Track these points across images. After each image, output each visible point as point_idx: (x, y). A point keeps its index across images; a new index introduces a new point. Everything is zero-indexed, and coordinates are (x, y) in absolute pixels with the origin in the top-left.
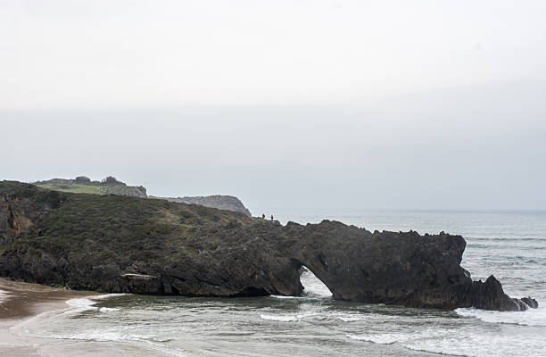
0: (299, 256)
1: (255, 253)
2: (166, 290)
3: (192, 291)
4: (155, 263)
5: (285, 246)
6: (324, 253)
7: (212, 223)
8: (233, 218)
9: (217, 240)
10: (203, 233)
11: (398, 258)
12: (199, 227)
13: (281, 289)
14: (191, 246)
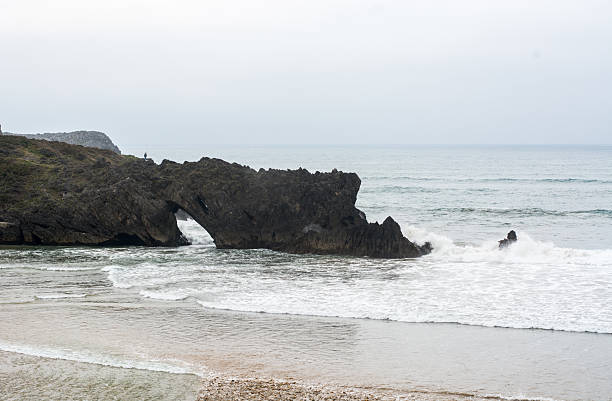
0: (176, 198)
1: (126, 195)
2: (26, 239)
3: (56, 239)
4: (12, 208)
5: (160, 186)
6: (204, 194)
7: (77, 162)
8: (100, 156)
9: (83, 182)
10: (67, 174)
11: (287, 199)
12: (62, 167)
13: (155, 235)
14: (54, 188)
